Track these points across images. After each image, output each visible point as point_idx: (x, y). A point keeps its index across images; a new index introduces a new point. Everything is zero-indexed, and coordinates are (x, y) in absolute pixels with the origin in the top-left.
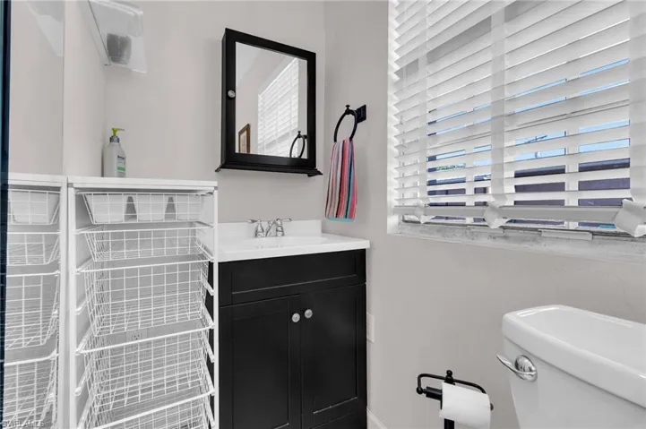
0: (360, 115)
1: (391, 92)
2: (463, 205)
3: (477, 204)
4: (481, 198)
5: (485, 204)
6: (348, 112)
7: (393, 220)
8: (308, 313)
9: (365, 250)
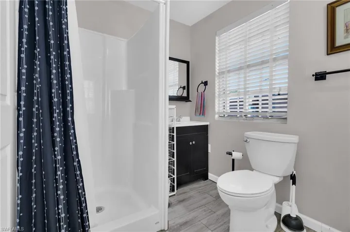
0: (206, 83)
1: (216, 79)
2: (237, 112)
3: (240, 112)
4: (241, 110)
5: (242, 112)
6: (202, 83)
7: (217, 116)
8: (194, 142)
9: (207, 125)
